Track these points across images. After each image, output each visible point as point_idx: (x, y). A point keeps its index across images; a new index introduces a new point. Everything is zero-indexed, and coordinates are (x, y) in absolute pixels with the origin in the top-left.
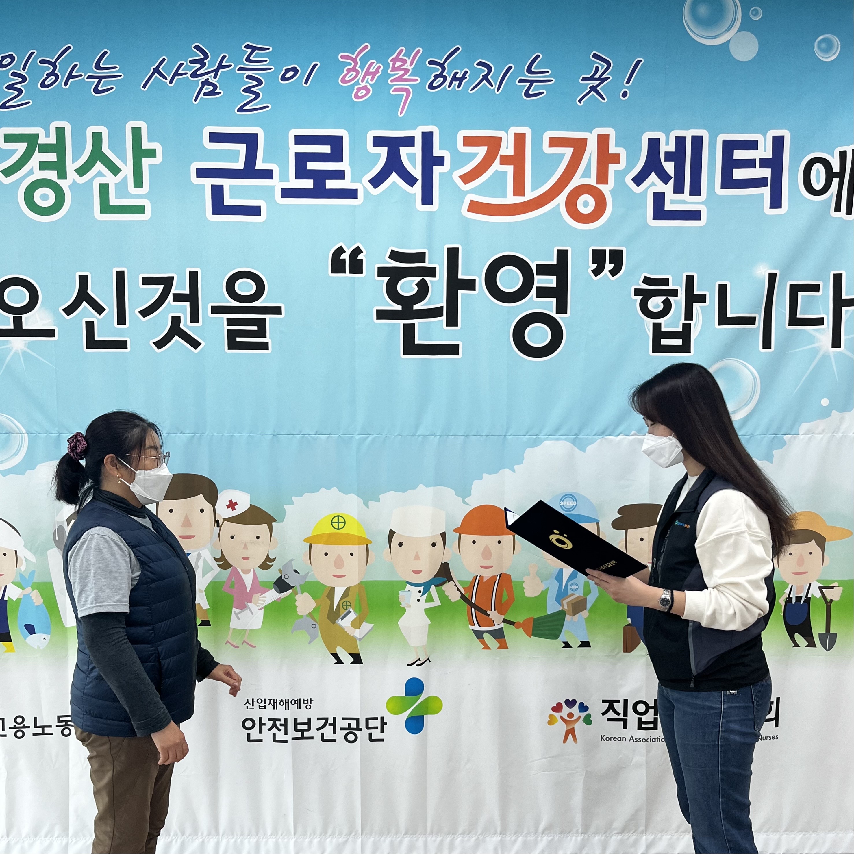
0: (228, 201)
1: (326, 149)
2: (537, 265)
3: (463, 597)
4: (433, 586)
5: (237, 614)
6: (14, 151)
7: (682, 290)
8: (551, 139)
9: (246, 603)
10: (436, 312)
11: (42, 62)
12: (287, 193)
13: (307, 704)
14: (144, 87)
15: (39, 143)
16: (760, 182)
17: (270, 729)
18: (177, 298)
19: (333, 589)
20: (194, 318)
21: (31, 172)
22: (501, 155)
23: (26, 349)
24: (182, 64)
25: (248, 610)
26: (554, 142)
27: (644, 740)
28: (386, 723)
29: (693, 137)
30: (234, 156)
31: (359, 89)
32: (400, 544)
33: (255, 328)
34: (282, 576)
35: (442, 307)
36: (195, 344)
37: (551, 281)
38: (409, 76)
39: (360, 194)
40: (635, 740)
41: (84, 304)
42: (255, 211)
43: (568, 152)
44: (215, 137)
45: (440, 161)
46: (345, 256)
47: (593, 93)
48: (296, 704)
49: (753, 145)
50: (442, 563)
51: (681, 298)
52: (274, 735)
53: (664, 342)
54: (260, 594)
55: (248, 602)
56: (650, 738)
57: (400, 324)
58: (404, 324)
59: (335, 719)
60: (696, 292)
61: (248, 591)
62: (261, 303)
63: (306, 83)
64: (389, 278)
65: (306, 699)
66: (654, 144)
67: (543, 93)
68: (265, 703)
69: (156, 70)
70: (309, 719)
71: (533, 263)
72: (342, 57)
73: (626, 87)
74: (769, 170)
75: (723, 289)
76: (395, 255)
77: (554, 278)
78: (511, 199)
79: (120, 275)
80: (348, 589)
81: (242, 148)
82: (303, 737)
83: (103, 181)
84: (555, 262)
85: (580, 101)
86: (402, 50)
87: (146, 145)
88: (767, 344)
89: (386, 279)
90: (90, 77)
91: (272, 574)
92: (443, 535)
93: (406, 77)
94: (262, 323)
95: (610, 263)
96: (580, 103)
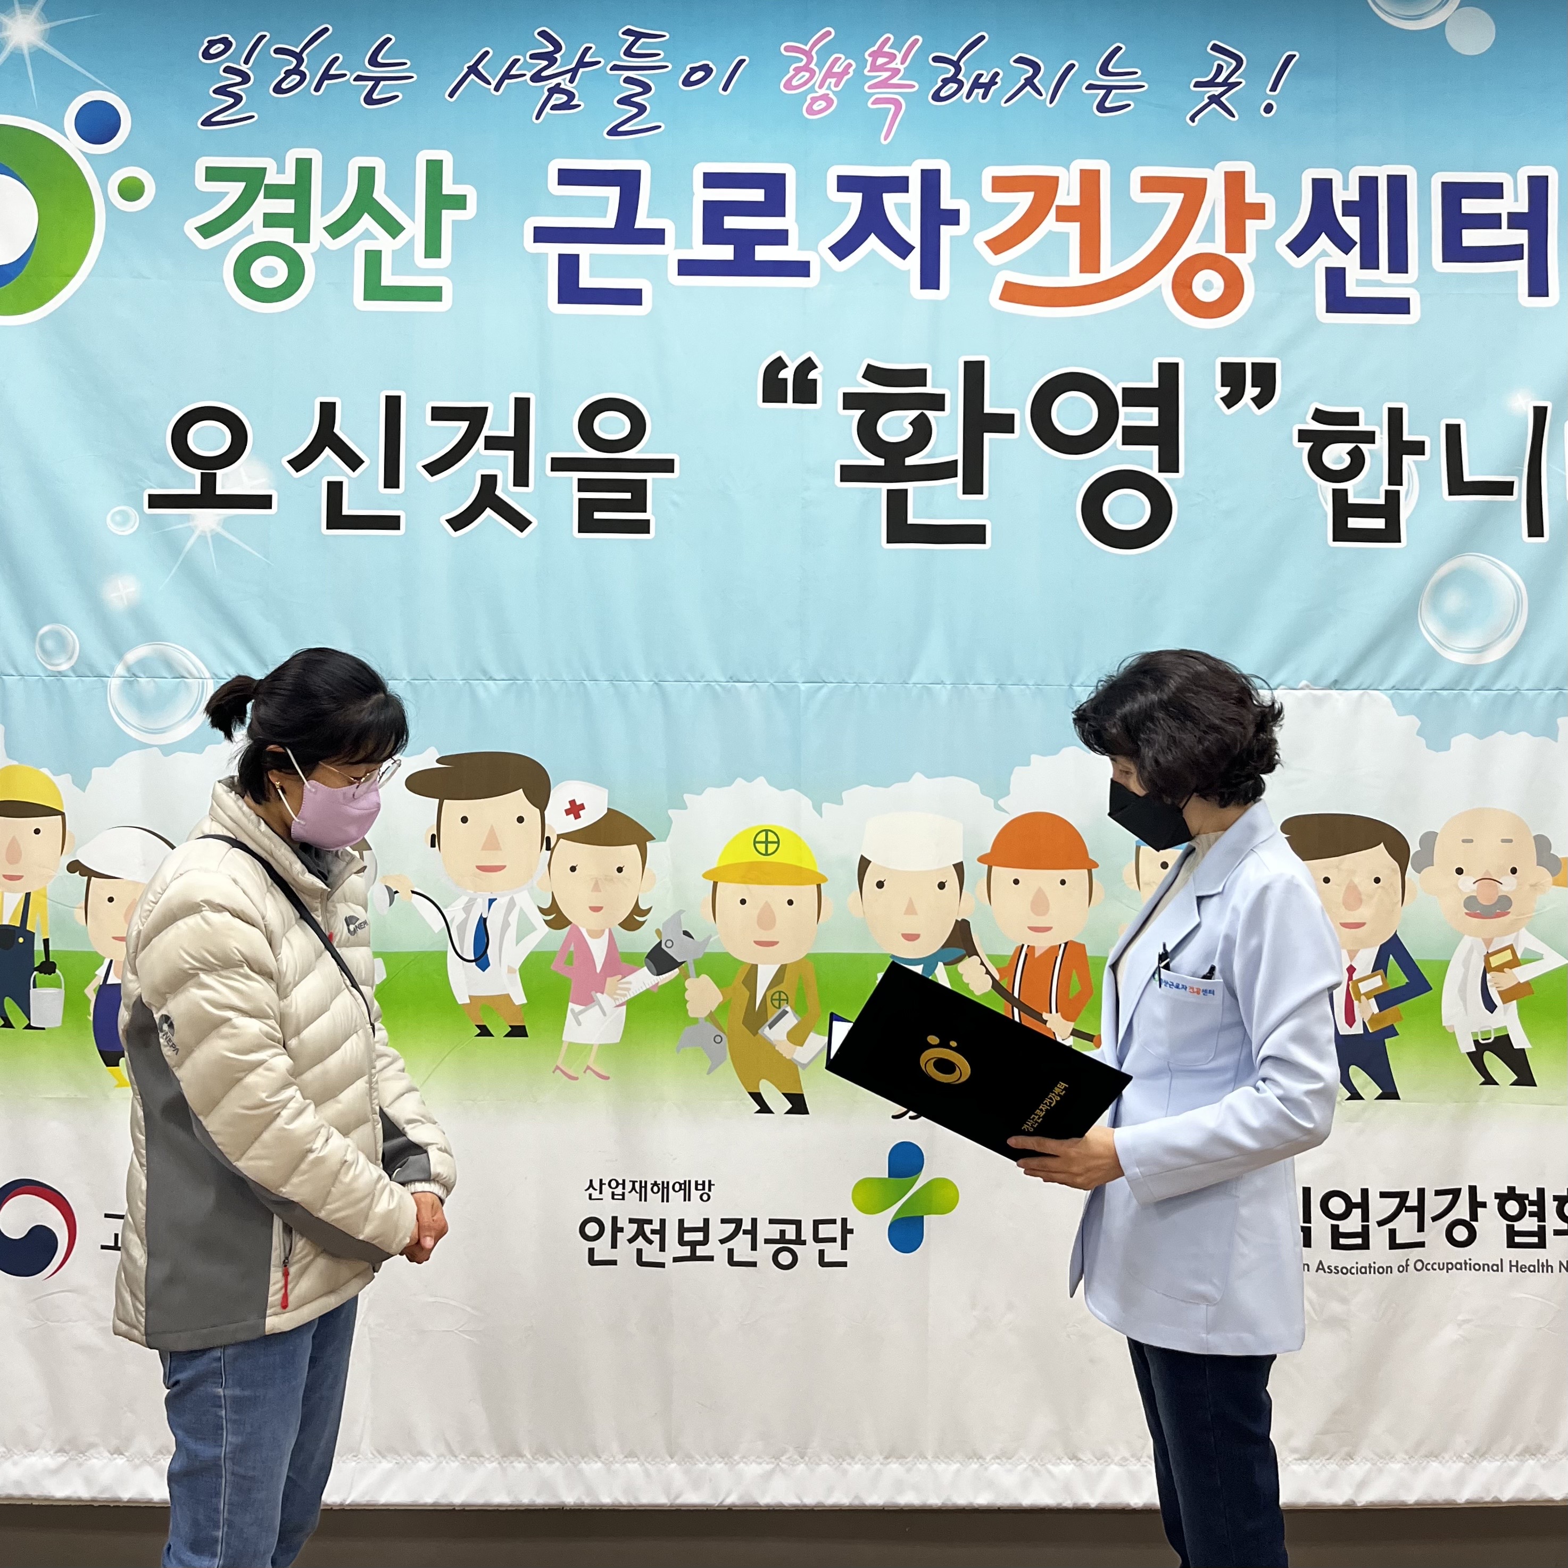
0: (586, 281)
1: (757, 195)
2: (1124, 389)
3: (996, 985)
4: (940, 964)
5: (576, 1015)
6: (223, 195)
7: (1381, 433)
8: (1144, 179)
9: (593, 993)
10: (944, 471)
11: (277, 51)
12: (687, 267)
13: (702, 1192)
14: (451, 95)
15: (266, 182)
16: (1512, 253)
17: (631, 1241)
18: (493, 443)
19: (754, 968)
20: (521, 478)
21: (249, 230)
22: (1058, 207)
23: (219, 530)
24: (517, 61)
25: (597, 1007)
26: (1149, 184)
27: (1345, 1271)
28: (851, 1231)
29: (1390, 178)
30: (600, 206)
31: (814, 100)
32: (880, 885)
33: (628, 496)
34: (660, 943)
35: (956, 461)
36: (521, 523)
37: (1149, 417)
38: (900, 79)
39: (814, 269)
40: (1327, 1270)
41: (327, 451)
42: (632, 297)
43: (1175, 200)
44: (567, 177)
45: (953, 217)
46: (787, 374)
47: (1214, 105)
48: (682, 1192)
49: (1495, 190)
50: (957, 921)
51: (1381, 448)
52: (639, 1252)
53: (1354, 523)
54: (620, 976)
55: (597, 992)
56: (1355, 1266)
57: (881, 489)
58: (889, 491)
59: (754, 1221)
60: (1406, 437)
61: (598, 970)
62: (639, 452)
63: (725, 89)
64: (862, 411)
65: (700, 1182)
66: (1322, 188)
67: (1129, 105)
68: (624, 1188)
69: (473, 70)
70: (706, 1221)
71: (1116, 385)
72: (787, 49)
73: (1271, 97)
74: (1525, 233)
75: (1453, 433)
76: (872, 373)
77: (1155, 411)
78: (1077, 279)
79: (393, 404)
80: (783, 969)
81: (613, 194)
82: (693, 1257)
83: (372, 246)
84: (1155, 384)
85: (1193, 119)
86: (889, 39)
87: (449, 187)
88: (1536, 529)
89: (858, 413)
90: (358, 78)
91: (644, 939)
92: (959, 868)
93: (895, 81)
94: (639, 489)
95: (1253, 386)
96: (1193, 121)
